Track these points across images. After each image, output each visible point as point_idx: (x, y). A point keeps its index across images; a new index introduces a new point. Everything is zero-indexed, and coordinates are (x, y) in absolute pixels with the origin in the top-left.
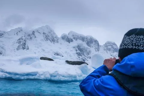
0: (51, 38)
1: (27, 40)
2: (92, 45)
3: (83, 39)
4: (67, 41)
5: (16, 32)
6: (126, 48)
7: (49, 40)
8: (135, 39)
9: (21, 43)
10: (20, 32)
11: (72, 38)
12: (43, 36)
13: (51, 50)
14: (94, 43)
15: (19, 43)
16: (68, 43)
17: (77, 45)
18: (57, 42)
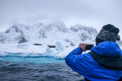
0: (63, 29)
1: (46, 31)
2: (92, 33)
3: (85, 29)
4: (74, 31)
5: (38, 26)
6: (102, 39)
7: (61, 30)
8: (109, 34)
9: (42, 34)
10: (40, 25)
11: (77, 28)
12: (57, 28)
13: (63, 38)
14: (94, 32)
15: (40, 34)
16: (75, 32)
17: (81, 33)
18: (67, 32)
